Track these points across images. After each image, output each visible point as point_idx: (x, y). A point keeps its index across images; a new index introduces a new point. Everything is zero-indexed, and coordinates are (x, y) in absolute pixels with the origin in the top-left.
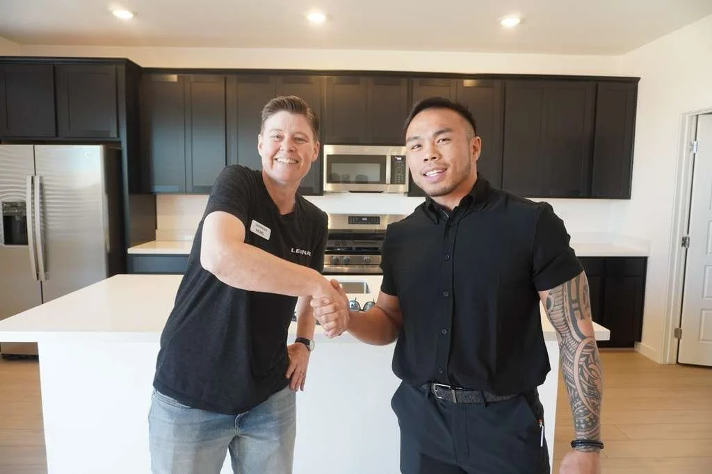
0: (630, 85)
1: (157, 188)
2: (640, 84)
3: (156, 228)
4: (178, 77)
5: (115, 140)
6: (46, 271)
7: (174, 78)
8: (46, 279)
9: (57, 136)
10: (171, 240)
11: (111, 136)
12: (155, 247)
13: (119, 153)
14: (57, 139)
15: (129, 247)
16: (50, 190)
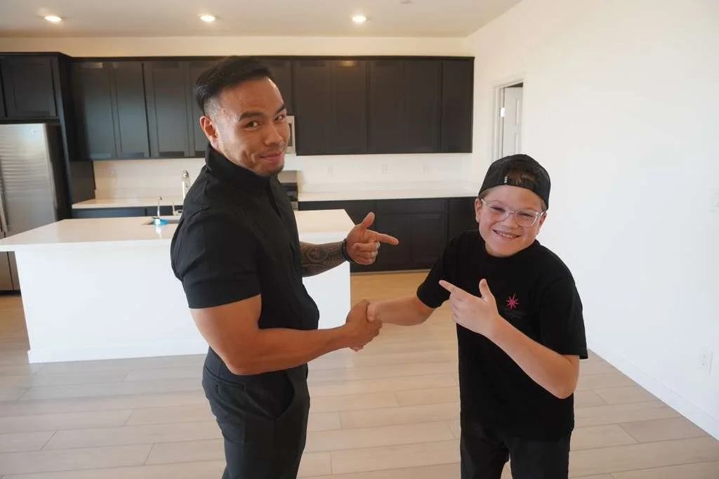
0: (469, 61)
1: (93, 156)
2: (475, 60)
3: (95, 188)
4: (103, 65)
5: (56, 118)
6: (7, 223)
7: (100, 65)
8: (8, 230)
9: (6, 115)
10: (109, 197)
11: (52, 115)
12: (95, 203)
13: (59, 129)
14: (7, 119)
15: (73, 203)
16: (6, 160)
